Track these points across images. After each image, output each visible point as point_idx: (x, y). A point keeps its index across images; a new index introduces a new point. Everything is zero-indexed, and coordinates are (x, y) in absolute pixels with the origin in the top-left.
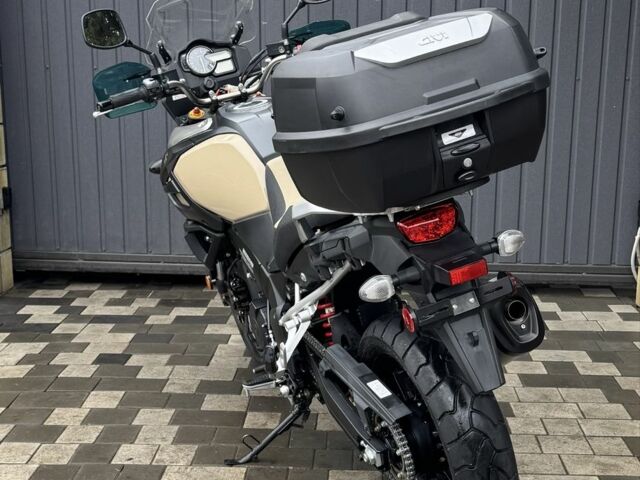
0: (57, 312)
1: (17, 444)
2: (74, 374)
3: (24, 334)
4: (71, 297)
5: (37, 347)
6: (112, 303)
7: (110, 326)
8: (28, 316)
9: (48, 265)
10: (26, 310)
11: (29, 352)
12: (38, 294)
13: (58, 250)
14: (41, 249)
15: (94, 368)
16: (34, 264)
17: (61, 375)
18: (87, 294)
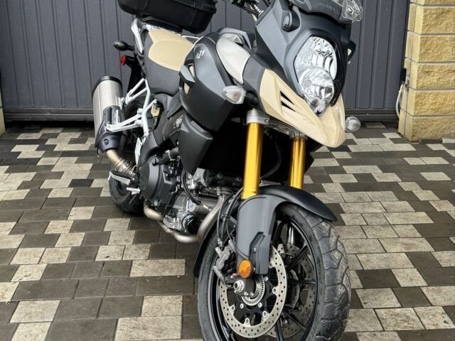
0: (38, 149)
1: (29, 249)
2: (58, 196)
3: (18, 166)
4: (45, 138)
5: (29, 176)
6: (73, 141)
7: (75, 159)
8: (19, 153)
9: (27, 117)
10: (16, 149)
11: (24, 180)
12: (22, 136)
13: (33, 107)
14: (21, 107)
15: (71, 190)
16: (18, 117)
17: (49, 196)
18: (55, 136)
